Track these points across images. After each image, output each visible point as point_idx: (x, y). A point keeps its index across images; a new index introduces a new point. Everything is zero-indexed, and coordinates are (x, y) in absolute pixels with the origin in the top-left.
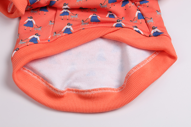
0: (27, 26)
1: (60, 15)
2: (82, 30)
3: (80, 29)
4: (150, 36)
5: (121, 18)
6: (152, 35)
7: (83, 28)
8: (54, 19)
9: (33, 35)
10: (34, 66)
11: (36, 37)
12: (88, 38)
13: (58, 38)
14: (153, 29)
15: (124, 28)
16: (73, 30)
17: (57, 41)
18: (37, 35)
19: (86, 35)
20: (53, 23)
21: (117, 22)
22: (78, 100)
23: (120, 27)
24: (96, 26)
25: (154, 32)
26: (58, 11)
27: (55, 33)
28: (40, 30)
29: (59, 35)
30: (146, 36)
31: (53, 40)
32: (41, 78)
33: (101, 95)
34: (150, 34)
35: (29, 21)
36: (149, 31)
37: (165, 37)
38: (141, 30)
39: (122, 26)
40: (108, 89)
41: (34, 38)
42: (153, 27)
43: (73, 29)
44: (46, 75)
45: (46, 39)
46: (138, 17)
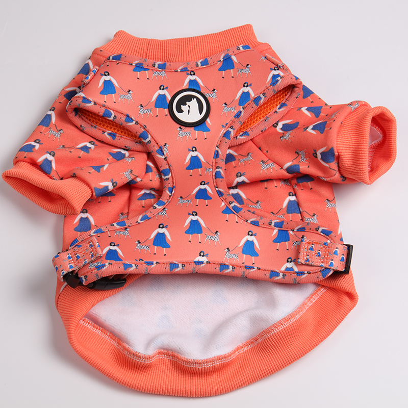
0: (80, 231)
1: (139, 199)
5: (255, 202)
8: (127, 208)
10: (93, 312)
20: (126, 216)
26: (134, 192)
32: (108, 334)
35: (82, 219)
46: (288, 209)
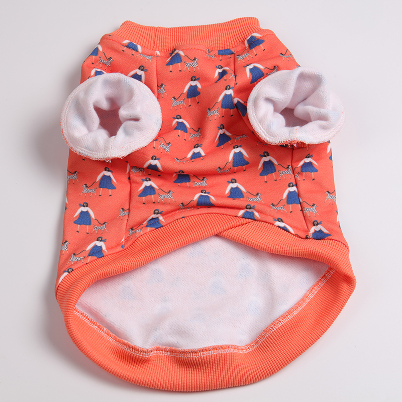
0: (80, 224)
1: (139, 196)
2: (181, 219)
3: (177, 218)
4: (306, 238)
6: (310, 235)
7: (182, 216)
8: (128, 204)
9: (92, 242)
11: (99, 244)
12: (193, 236)
13: (139, 238)
14: (314, 225)
15: (258, 221)
16: (163, 220)
17: (138, 244)
18: (100, 239)
19: (189, 229)
20: (127, 213)
21: (247, 208)
22: (176, 368)
23: (251, 219)
24: (206, 212)
25: (316, 231)
27: (132, 229)
28: (105, 230)
29: (139, 232)
30: (300, 237)
31: (129, 244)
33: (216, 358)
34: (306, 234)
35: (82, 212)
36: (306, 227)
37: (337, 244)
38: (291, 226)
39: (255, 217)
40: (229, 348)
41: (96, 246)
42: (314, 221)
43: (163, 218)
44: (116, 324)
45: (118, 245)
46: (288, 200)
